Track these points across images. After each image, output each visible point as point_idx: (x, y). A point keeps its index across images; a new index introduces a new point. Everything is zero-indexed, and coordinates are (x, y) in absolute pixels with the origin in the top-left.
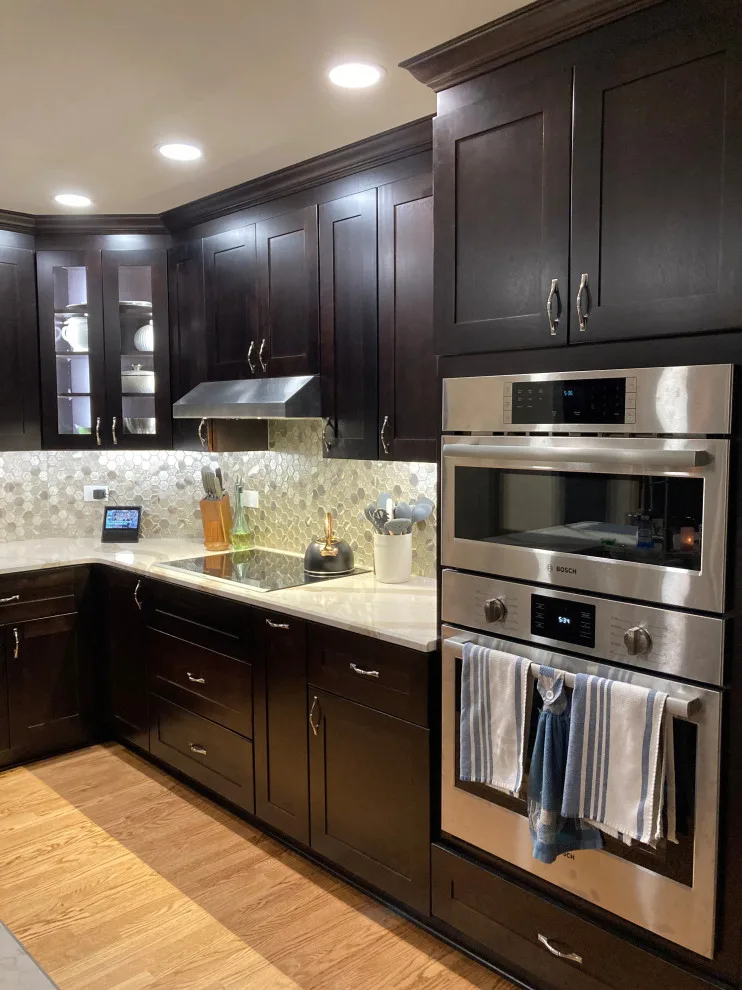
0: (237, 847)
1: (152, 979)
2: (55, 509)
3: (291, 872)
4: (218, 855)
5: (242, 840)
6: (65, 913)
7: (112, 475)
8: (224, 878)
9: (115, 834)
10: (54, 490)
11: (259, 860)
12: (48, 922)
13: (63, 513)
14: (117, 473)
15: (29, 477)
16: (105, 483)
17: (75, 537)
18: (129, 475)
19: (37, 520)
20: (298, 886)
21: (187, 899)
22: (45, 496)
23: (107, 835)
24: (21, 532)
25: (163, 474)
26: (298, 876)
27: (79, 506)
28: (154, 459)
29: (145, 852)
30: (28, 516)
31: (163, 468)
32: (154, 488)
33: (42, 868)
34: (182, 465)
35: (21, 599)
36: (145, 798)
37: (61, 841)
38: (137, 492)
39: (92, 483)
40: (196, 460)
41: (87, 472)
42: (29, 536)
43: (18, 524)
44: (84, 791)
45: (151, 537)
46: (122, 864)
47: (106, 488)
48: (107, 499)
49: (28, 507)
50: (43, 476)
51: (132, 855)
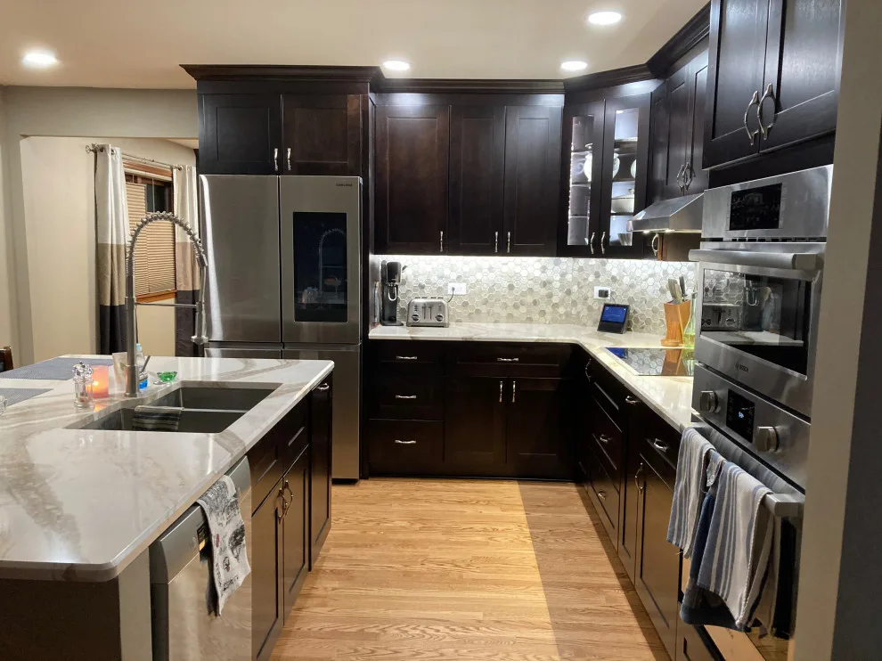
0: (605, 574)
1: (481, 618)
2: (574, 303)
3: (628, 604)
4: (587, 573)
5: (613, 572)
6: (468, 565)
7: (614, 279)
8: (576, 587)
9: (533, 536)
10: (575, 288)
11: (612, 587)
12: (456, 566)
13: (580, 307)
14: (618, 277)
15: (558, 278)
16: (609, 285)
17: (585, 325)
18: (626, 280)
19: (562, 310)
20: (622, 613)
21: (542, 588)
22: (569, 292)
23: (529, 535)
24: (548, 317)
25: (651, 280)
26: (629, 608)
27: (590, 302)
28: (645, 268)
29: (541, 553)
30: (555, 306)
31: (651, 276)
32: (643, 292)
33: (478, 538)
34: (665, 272)
35: (519, 362)
36: (572, 524)
37: (500, 528)
38: (631, 294)
39: (599, 284)
40: (676, 269)
41: (597, 275)
42: (554, 321)
43: (547, 311)
44: (539, 506)
45: (637, 331)
46: (522, 554)
47: (609, 289)
48: (609, 298)
49: (555, 300)
50: (569, 277)
51: (533, 552)
